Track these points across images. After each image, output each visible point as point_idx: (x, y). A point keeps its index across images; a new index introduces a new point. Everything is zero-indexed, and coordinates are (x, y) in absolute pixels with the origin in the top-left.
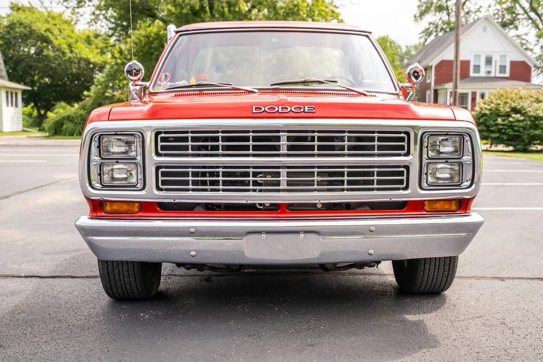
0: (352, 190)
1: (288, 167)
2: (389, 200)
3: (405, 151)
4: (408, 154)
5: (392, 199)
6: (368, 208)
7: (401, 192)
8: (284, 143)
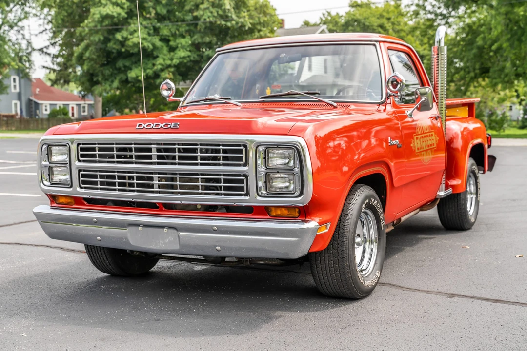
0: (206, 194)
1: (159, 173)
2: (233, 204)
3: (243, 162)
4: (246, 164)
5: (237, 204)
6: (225, 210)
7: (243, 198)
8: (154, 153)
